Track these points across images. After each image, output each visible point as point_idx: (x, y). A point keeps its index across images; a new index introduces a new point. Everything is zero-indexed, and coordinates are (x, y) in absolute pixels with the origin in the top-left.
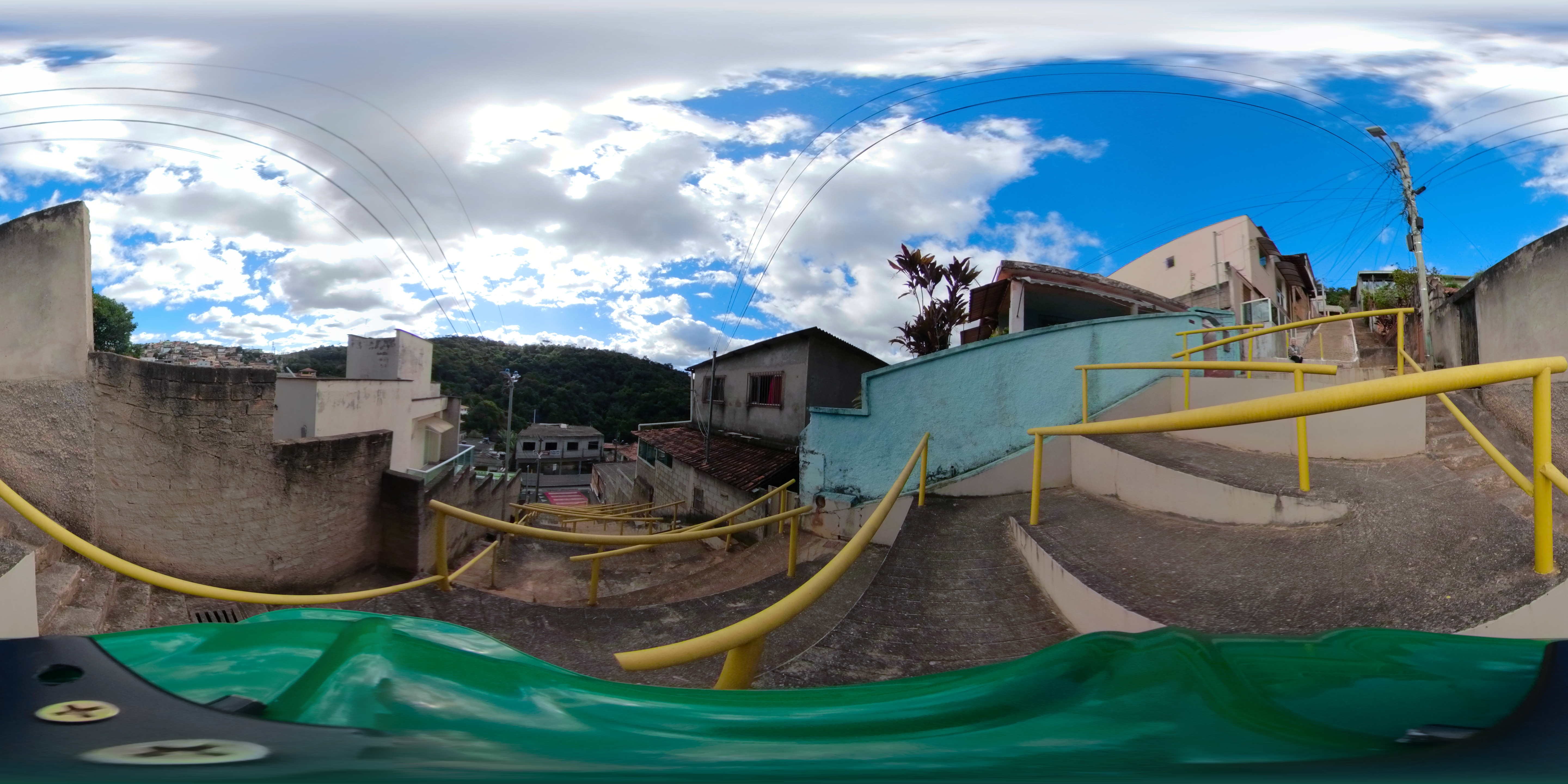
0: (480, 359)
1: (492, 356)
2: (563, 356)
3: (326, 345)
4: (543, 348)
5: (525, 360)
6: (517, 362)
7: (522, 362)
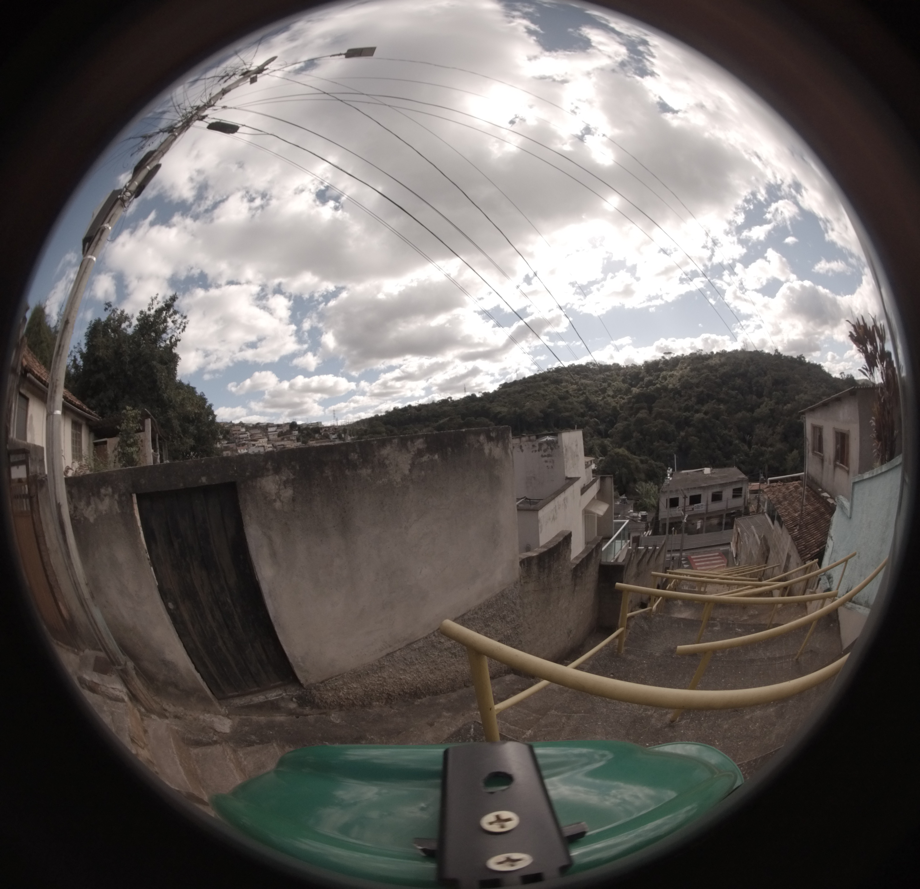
0: (596, 392)
1: (609, 385)
2: (692, 370)
3: (400, 406)
4: (666, 362)
5: (650, 383)
6: (641, 387)
7: (647, 386)
